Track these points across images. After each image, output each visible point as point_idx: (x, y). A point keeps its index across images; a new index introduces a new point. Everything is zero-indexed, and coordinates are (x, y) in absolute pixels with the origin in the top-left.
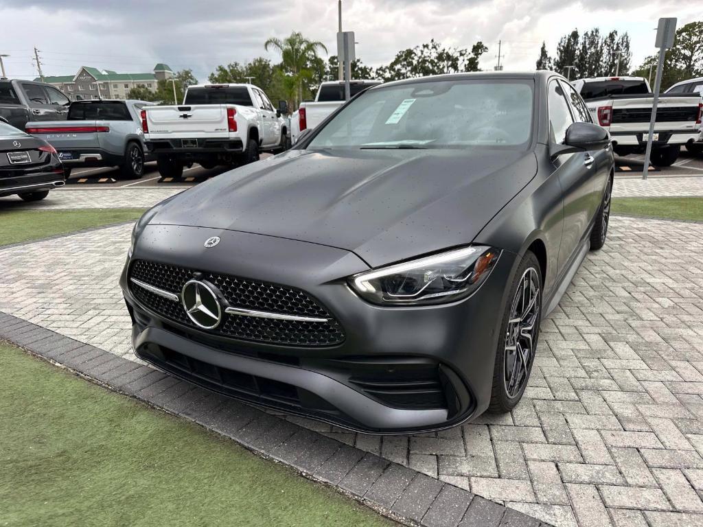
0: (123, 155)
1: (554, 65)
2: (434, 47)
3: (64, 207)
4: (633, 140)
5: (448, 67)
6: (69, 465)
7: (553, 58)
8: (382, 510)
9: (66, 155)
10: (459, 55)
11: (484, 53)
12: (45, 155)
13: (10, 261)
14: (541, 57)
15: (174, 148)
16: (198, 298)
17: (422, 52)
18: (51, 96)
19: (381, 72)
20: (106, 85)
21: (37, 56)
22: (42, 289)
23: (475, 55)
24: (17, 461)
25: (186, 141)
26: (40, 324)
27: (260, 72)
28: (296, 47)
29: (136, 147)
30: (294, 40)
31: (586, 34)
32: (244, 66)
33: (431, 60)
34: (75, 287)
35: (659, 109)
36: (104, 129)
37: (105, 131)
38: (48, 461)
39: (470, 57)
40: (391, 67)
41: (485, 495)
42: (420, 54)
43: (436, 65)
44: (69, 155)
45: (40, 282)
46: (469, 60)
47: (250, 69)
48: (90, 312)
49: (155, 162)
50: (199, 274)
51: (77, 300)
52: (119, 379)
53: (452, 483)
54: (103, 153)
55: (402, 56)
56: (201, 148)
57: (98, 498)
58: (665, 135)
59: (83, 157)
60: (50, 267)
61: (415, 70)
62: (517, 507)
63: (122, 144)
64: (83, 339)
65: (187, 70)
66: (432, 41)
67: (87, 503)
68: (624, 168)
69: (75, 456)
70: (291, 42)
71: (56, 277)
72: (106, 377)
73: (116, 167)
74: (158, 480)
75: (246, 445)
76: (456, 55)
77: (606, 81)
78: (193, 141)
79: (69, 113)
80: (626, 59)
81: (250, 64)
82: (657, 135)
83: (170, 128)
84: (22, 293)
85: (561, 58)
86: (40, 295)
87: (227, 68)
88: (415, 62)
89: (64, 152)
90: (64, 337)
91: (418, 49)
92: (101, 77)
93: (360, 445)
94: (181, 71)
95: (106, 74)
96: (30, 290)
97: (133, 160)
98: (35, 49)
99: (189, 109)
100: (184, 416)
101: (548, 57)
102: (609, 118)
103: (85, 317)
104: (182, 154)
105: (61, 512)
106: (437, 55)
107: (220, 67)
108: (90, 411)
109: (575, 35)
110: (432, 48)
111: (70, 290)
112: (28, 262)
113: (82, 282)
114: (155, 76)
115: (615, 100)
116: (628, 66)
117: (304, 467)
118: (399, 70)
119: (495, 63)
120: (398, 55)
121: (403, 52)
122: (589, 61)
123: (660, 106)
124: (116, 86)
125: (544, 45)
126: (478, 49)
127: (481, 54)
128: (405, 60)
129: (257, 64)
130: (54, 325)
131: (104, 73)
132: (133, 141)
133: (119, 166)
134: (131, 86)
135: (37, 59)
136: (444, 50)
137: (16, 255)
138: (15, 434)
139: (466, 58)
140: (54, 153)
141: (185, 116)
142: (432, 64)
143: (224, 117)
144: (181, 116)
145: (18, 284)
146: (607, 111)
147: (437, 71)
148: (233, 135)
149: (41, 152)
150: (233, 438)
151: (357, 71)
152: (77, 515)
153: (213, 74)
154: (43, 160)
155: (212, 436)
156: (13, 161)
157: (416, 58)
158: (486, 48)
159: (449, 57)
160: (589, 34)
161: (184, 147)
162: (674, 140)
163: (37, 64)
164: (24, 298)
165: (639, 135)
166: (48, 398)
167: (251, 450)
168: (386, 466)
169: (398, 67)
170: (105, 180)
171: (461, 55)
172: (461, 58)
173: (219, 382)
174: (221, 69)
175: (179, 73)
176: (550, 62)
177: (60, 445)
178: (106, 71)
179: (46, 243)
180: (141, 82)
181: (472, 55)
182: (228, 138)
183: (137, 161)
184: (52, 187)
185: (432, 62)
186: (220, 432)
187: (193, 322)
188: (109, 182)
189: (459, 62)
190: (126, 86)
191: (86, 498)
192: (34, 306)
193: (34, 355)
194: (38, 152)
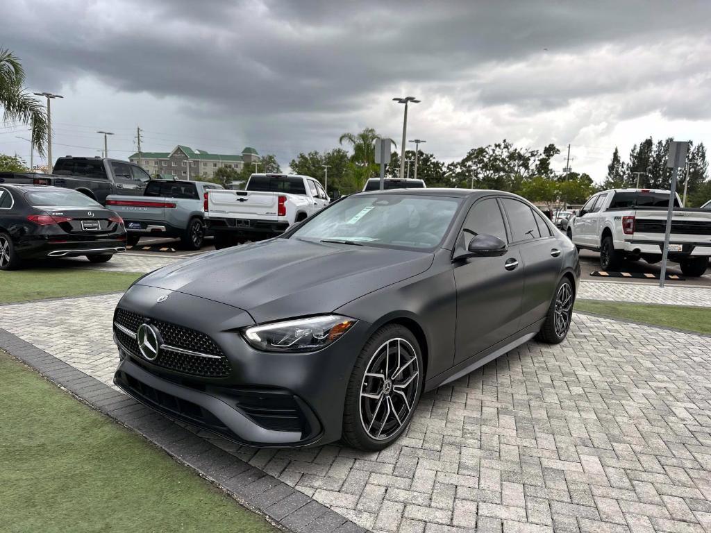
0: (185, 228)
1: (627, 170)
2: (506, 147)
3: (121, 270)
4: (656, 249)
5: (519, 166)
6: (42, 453)
7: (626, 163)
8: (242, 501)
9: (135, 225)
10: (530, 155)
11: (556, 155)
12: (113, 225)
13: (59, 310)
14: (614, 162)
15: (229, 226)
16: (145, 338)
17: (494, 151)
18: (136, 175)
19: (452, 168)
20: (197, 163)
21: (139, 134)
22: (74, 333)
23: (547, 156)
24: (9, 447)
25: (240, 221)
26: (62, 359)
27: (337, 161)
28: (368, 142)
29: (199, 222)
30: (367, 136)
31: (660, 143)
32: (323, 155)
33: (503, 159)
34: (100, 334)
35: (673, 222)
36: (172, 206)
37: (172, 207)
38: (30, 448)
39: (541, 157)
40: (463, 164)
41: (320, 501)
42: (491, 153)
43: (507, 164)
44: (138, 225)
45: (74, 328)
46: (540, 160)
47: (329, 158)
48: (103, 354)
49: (212, 237)
50: (148, 319)
51: (97, 344)
52: (102, 402)
53: (302, 491)
54: (167, 226)
55: (473, 154)
56: (252, 228)
57: (53, 473)
58: (689, 247)
59: (150, 228)
60: (88, 317)
61: (485, 167)
62: (338, 510)
63: (185, 219)
64: (88, 372)
65: (271, 155)
66: (505, 141)
67: (44, 475)
68: (648, 275)
69: (49, 448)
70: (364, 137)
71: (89, 325)
72: (93, 400)
73: (178, 239)
74: (98, 467)
75: (170, 453)
76: (528, 155)
77: (636, 192)
78: (246, 221)
79: (146, 189)
80: (702, 168)
81: (329, 154)
82: (681, 246)
83: (227, 209)
84: (58, 335)
85: (634, 163)
86: (71, 338)
87: (307, 156)
88: (486, 160)
89: (135, 222)
90: (75, 369)
91: (490, 148)
92: (193, 155)
93: (252, 463)
94: (265, 155)
95: (198, 153)
96: (65, 333)
97: (193, 234)
98: (138, 129)
99: (246, 194)
100: (136, 430)
101: (621, 162)
102: (632, 227)
103: (97, 357)
104: (236, 231)
105: (24, 477)
106: (508, 154)
107: (301, 155)
108: (72, 421)
109: (648, 143)
110: (504, 148)
111: (95, 336)
112: (71, 312)
113: (107, 331)
114: (242, 158)
115: (637, 211)
116: (704, 176)
117: (204, 471)
118: (470, 166)
119: (564, 165)
120: (469, 153)
121: (475, 150)
122: (663, 169)
123: (674, 218)
124: (205, 164)
125: (616, 150)
126: (550, 150)
127: (552, 155)
128: (476, 157)
129: (335, 154)
130: (72, 360)
131: (197, 152)
132: (197, 217)
133: (181, 237)
134: (220, 166)
135: (139, 137)
136: (516, 150)
137: (67, 305)
138: (14, 430)
139: (537, 159)
140: (121, 224)
141: (242, 200)
142: (503, 162)
143: (274, 204)
144: (238, 200)
145: (57, 328)
146: (631, 221)
147: (507, 169)
148: (281, 219)
149: (110, 222)
150: (163, 448)
151: (429, 165)
152: (35, 481)
153: (294, 161)
154: (111, 229)
155: (151, 445)
156: (85, 228)
157: (487, 156)
158: (558, 150)
159: (520, 157)
160: (664, 143)
161: (238, 226)
162: (697, 251)
163: (137, 141)
164: (57, 339)
165: (661, 244)
166: (46, 410)
167: (171, 456)
168: (261, 475)
169: (469, 163)
170: (165, 249)
171: (533, 155)
172: (532, 159)
173: (157, 402)
174: (302, 156)
175: (263, 157)
176: (623, 167)
177: (43, 440)
178: (199, 151)
179: (93, 298)
180: (229, 162)
181: (543, 156)
182: (277, 221)
183: (198, 234)
184: (115, 252)
185: (503, 160)
186: (156, 443)
187: (142, 354)
188: (169, 251)
189: (531, 162)
190: (215, 165)
191: (45, 472)
192: (62, 345)
193: (48, 380)
194: (107, 222)
